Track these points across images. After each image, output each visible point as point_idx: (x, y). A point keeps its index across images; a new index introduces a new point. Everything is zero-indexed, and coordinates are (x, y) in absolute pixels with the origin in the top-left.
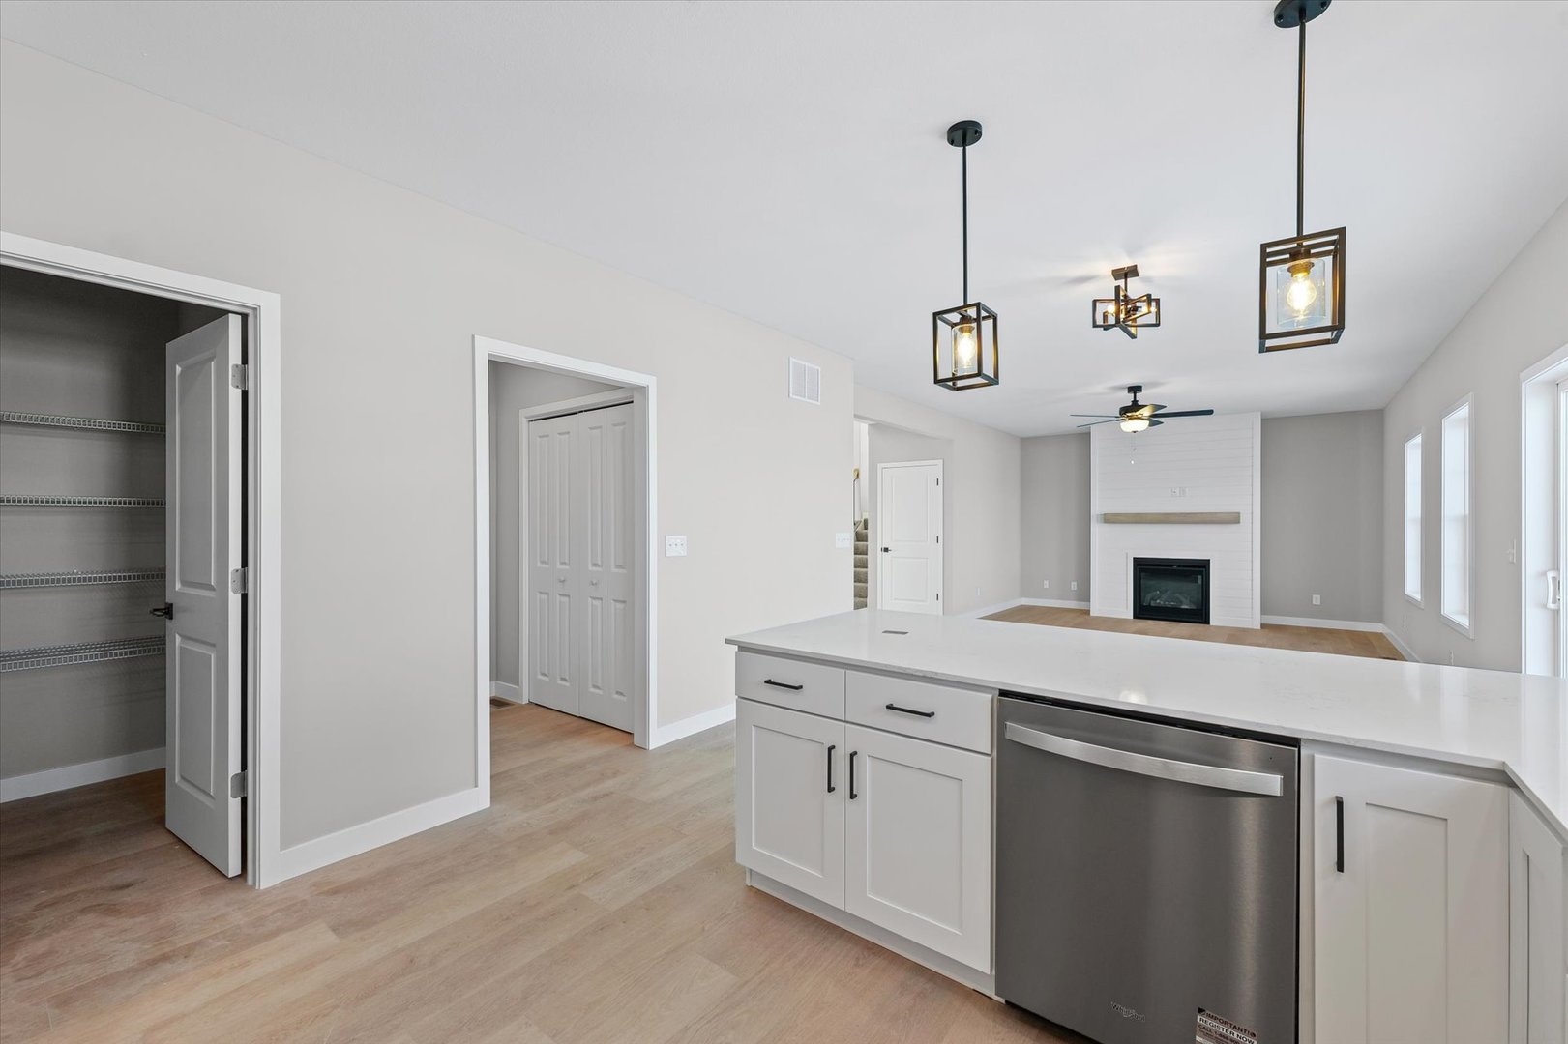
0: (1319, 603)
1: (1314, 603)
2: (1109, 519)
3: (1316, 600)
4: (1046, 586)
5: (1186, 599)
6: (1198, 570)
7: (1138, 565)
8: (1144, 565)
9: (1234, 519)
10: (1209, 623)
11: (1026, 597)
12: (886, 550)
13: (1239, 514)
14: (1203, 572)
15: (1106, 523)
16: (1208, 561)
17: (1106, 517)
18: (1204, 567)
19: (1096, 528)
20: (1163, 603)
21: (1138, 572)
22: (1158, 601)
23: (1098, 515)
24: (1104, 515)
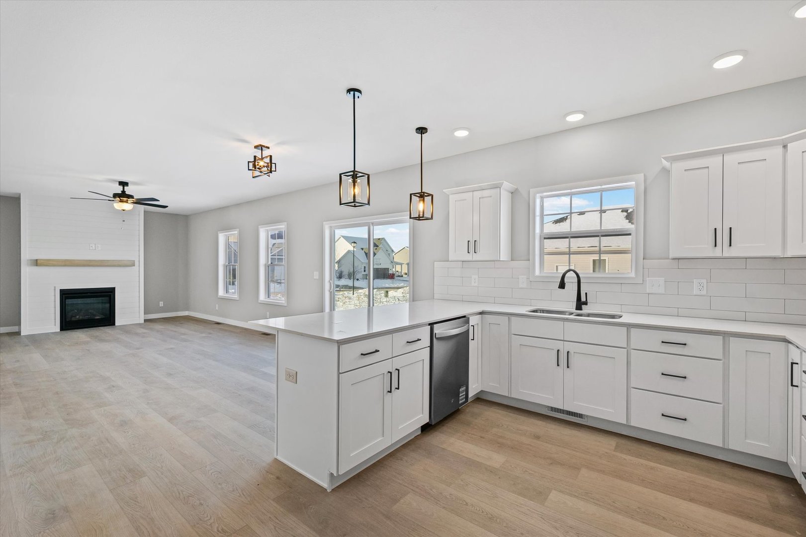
3: (161, 304)
5: (98, 312)
6: (108, 295)
7: (63, 294)
8: (68, 294)
9: (132, 264)
10: (114, 325)
13: (134, 261)
14: (110, 295)
15: (37, 266)
16: (114, 288)
17: (38, 261)
18: (111, 292)
19: (26, 271)
20: (81, 317)
21: (64, 299)
22: (78, 317)
23: (28, 260)
24: (37, 260)
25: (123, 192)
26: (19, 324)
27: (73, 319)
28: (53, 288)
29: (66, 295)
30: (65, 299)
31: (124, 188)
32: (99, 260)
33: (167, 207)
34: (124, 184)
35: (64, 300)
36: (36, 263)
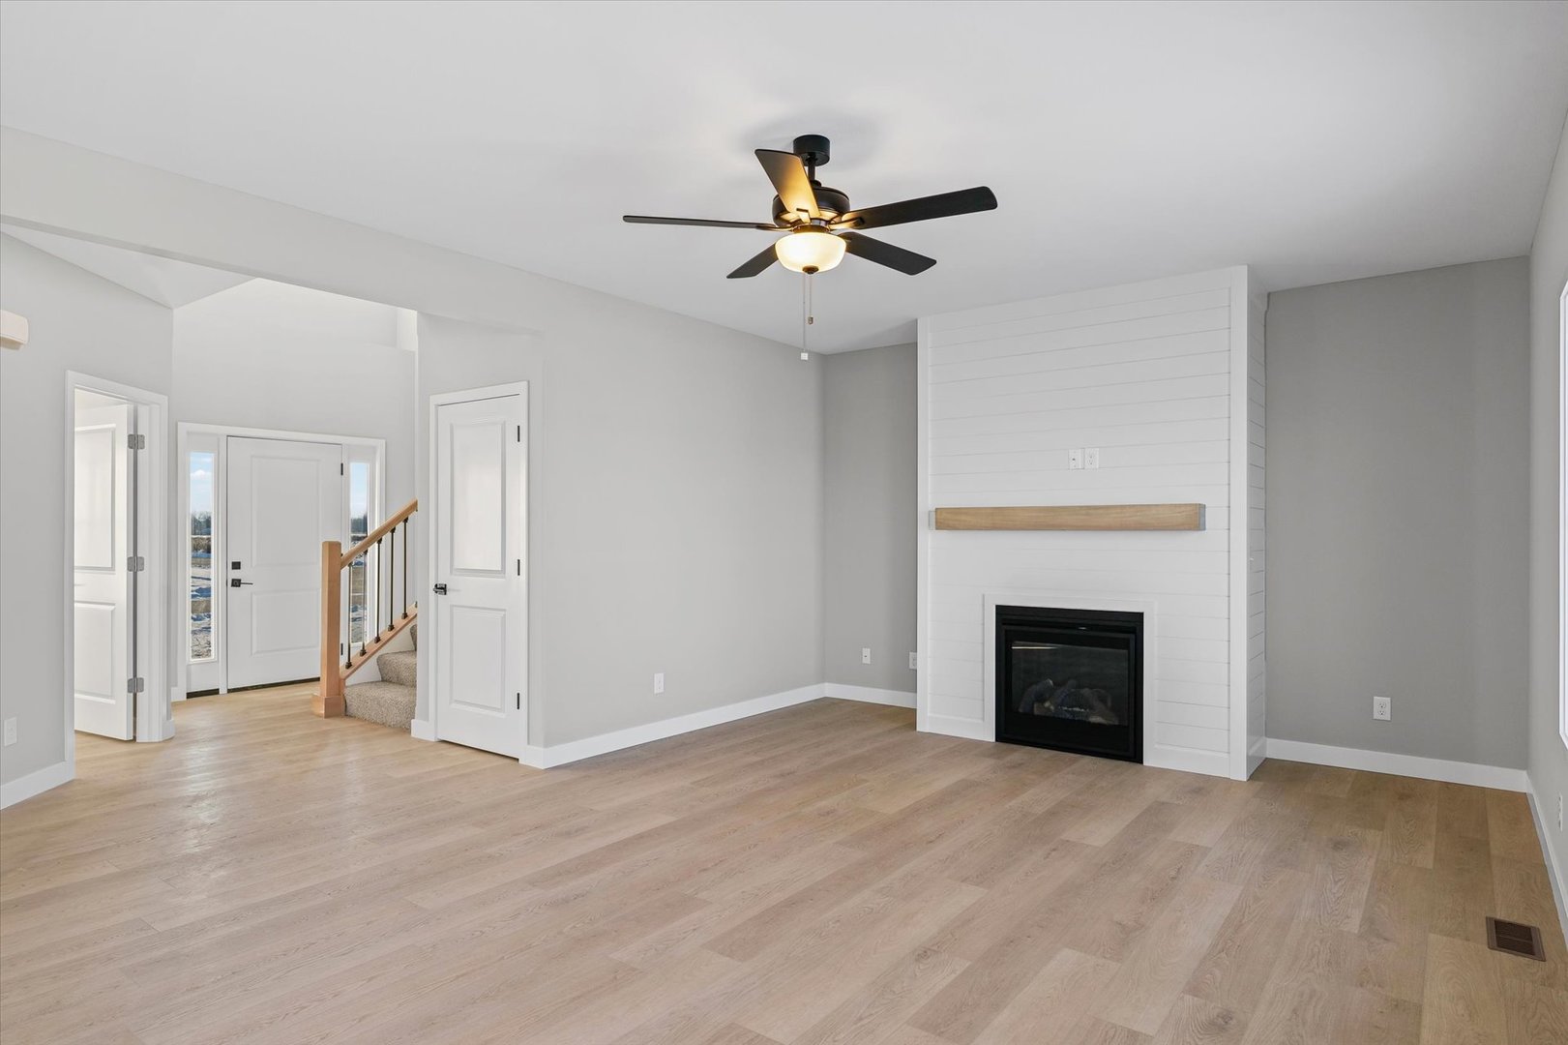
0: (1387, 717)
1: (1376, 716)
2: (949, 520)
3: (1382, 707)
4: (867, 660)
5: (1103, 701)
6: (1120, 636)
7: (1005, 623)
8: (1019, 623)
9: (1192, 519)
10: (1141, 761)
11: (829, 682)
12: (442, 589)
13: (1201, 506)
14: (1128, 641)
16: (1138, 616)
17: (938, 516)
18: (1129, 630)
20: (1056, 709)
21: (1004, 640)
22: (1047, 705)
24: (936, 511)
30: (1009, 640)
35: (1004, 643)
36: (936, 520)
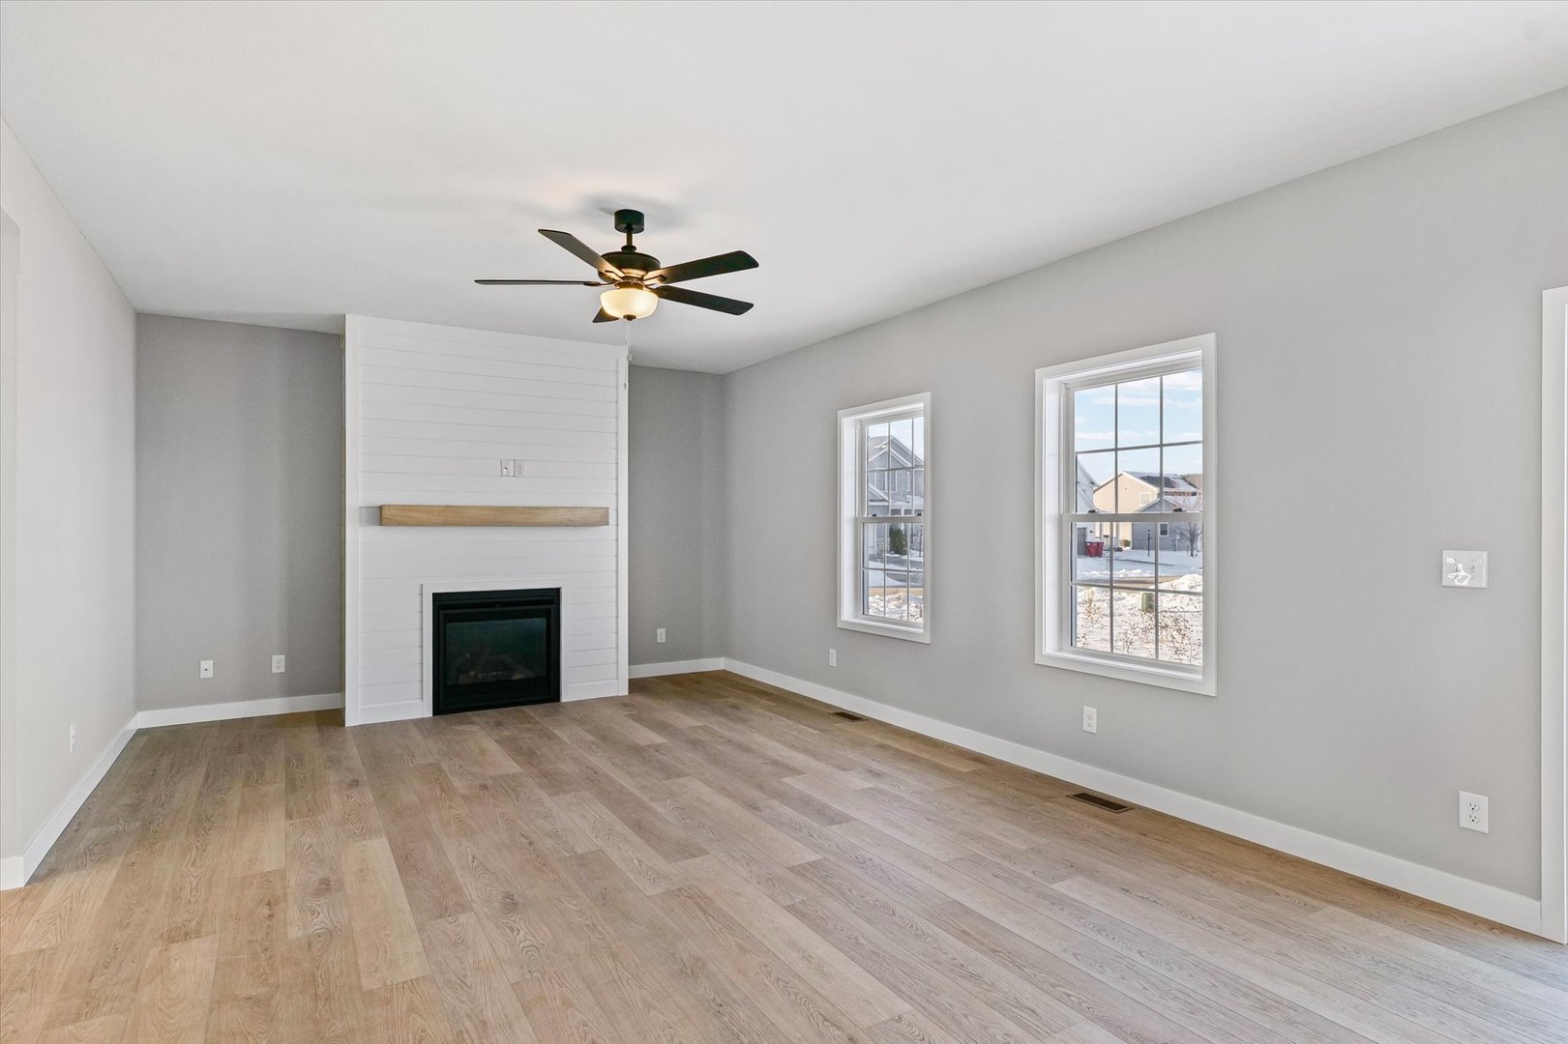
0: (663, 640)
1: (659, 641)
3: (661, 635)
4: (206, 675)
6: (543, 610)
7: (442, 608)
8: (452, 607)
10: (560, 700)
13: (608, 508)
14: (549, 610)
15: (381, 525)
16: (557, 591)
17: (385, 512)
18: (551, 602)
19: (358, 536)
20: (480, 675)
21: (442, 622)
22: (472, 673)
23: (361, 508)
24: (381, 508)
25: (629, 248)
26: (340, 688)
27: (463, 680)
28: (418, 591)
29: (450, 610)
30: (445, 622)
31: (629, 239)
32: (525, 508)
33: (749, 306)
34: (629, 221)
35: (441, 626)
36: (380, 516)
